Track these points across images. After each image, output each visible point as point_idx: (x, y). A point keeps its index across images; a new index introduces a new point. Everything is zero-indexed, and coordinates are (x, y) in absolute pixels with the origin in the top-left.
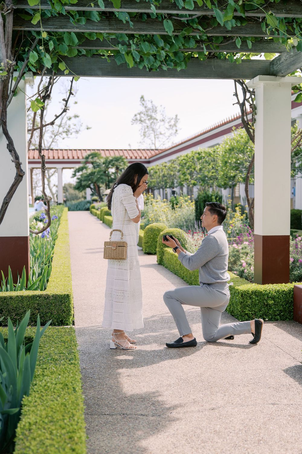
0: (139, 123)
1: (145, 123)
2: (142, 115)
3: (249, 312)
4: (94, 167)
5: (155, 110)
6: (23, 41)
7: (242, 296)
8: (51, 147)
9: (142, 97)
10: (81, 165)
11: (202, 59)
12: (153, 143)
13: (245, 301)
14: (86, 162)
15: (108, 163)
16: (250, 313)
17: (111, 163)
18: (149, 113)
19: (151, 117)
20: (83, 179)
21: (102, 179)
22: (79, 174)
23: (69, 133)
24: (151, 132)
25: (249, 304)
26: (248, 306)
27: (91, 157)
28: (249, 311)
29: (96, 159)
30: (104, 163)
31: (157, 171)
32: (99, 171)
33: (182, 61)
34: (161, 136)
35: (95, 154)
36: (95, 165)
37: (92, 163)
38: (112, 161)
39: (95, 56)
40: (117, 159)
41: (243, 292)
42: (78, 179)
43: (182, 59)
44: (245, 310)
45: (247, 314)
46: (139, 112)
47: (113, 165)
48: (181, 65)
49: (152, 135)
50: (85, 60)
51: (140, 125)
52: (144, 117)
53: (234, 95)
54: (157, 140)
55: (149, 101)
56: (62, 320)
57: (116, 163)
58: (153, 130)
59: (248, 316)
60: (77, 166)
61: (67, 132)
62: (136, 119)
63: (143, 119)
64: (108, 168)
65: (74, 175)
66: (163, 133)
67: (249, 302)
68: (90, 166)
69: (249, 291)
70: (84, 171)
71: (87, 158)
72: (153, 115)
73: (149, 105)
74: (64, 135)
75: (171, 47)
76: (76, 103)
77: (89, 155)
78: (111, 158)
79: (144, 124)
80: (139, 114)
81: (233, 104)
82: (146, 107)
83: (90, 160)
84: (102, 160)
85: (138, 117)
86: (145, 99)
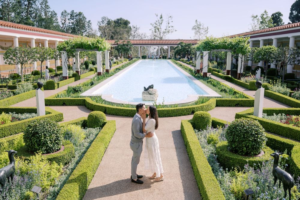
0: (194, 30)
2: (196, 27)
9: (196, 20)
18: (198, 26)
19: (199, 28)
21: (184, 51)
24: (198, 33)
27: (180, 43)
29: (182, 44)
32: (183, 48)
55: (199, 22)
61: (168, 32)
66: (202, 33)
70: (178, 48)
73: (199, 24)
76: (172, 22)
79: (196, 30)
82: (197, 24)
84: (184, 45)
85: (194, 27)
86: (197, 21)
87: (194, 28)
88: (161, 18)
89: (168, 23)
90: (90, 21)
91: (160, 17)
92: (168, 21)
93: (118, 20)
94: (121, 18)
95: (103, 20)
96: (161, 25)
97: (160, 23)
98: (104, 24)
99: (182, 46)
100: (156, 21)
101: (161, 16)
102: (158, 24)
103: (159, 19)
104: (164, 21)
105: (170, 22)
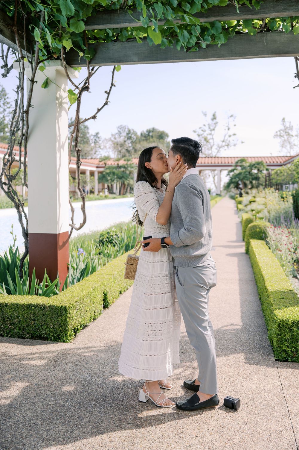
0: (278, 138)
1: (284, 137)
2: (282, 132)
3: (287, 349)
4: (242, 169)
5: (291, 128)
6: (25, 18)
7: (279, 326)
8: (217, 156)
9: (284, 119)
10: (233, 168)
11: (252, 34)
12: (288, 152)
13: (282, 333)
14: (236, 166)
15: (252, 166)
16: (290, 350)
17: (254, 166)
18: (287, 131)
19: (289, 134)
20: (233, 177)
21: (247, 177)
22: (232, 174)
23: (229, 147)
24: (288, 144)
25: (288, 338)
26: (286, 341)
27: (239, 162)
28: (288, 347)
29: (244, 164)
30: (249, 166)
31: (283, 171)
32: (245, 172)
33: (221, 33)
34: (295, 147)
35: (243, 160)
36: (242, 167)
37: (241, 166)
38: (254, 164)
39: (130, 40)
40: (258, 163)
41: (281, 321)
42: (230, 177)
43: (220, 30)
44: (282, 346)
45: (285, 351)
46: (280, 129)
47: (256, 167)
48: (220, 38)
49: (288, 146)
50: (121, 45)
51: (280, 139)
52: (283, 133)
53: (295, 77)
54: (292, 150)
55: (288, 122)
56: (58, 336)
57: (258, 166)
58: (290, 143)
59: (286, 353)
60: (230, 168)
61: (228, 145)
62: (277, 135)
63: (282, 135)
64: (252, 169)
65: (228, 174)
66: (296, 144)
67: (289, 335)
68: (239, 168)
69: (288, 321)
70: (235, 171)
71: (237, 163)
72: (290, 132)
73: (288, 125)
74: (226, 147)
75: (191, 7)
76: (235, 125)
77: (239, 161)
78: (254, 163)
79: (283, 139)
80: (279, 131)
81: (294, 88)
82: (284, 126)
83: (239, 164)
84: (248, 164)
85: (278, 133)
86: (286, 120)
87: (278, 135)
88: (214, 118)
89: (227, 128)
90: (97, 134)
91: (212, 117)
92: (227, 125)
93: (149, 131)
94: (153, 129)
95: (120, 132)
96: (213, 132)
97: (212, 128)
98: (122, 138)
99: (243, 167)
100: (204, 125)
101: (214, 115)
102: (208, 132)
103: (210, 122)
104: (218, 124)
105: (231, 126)
